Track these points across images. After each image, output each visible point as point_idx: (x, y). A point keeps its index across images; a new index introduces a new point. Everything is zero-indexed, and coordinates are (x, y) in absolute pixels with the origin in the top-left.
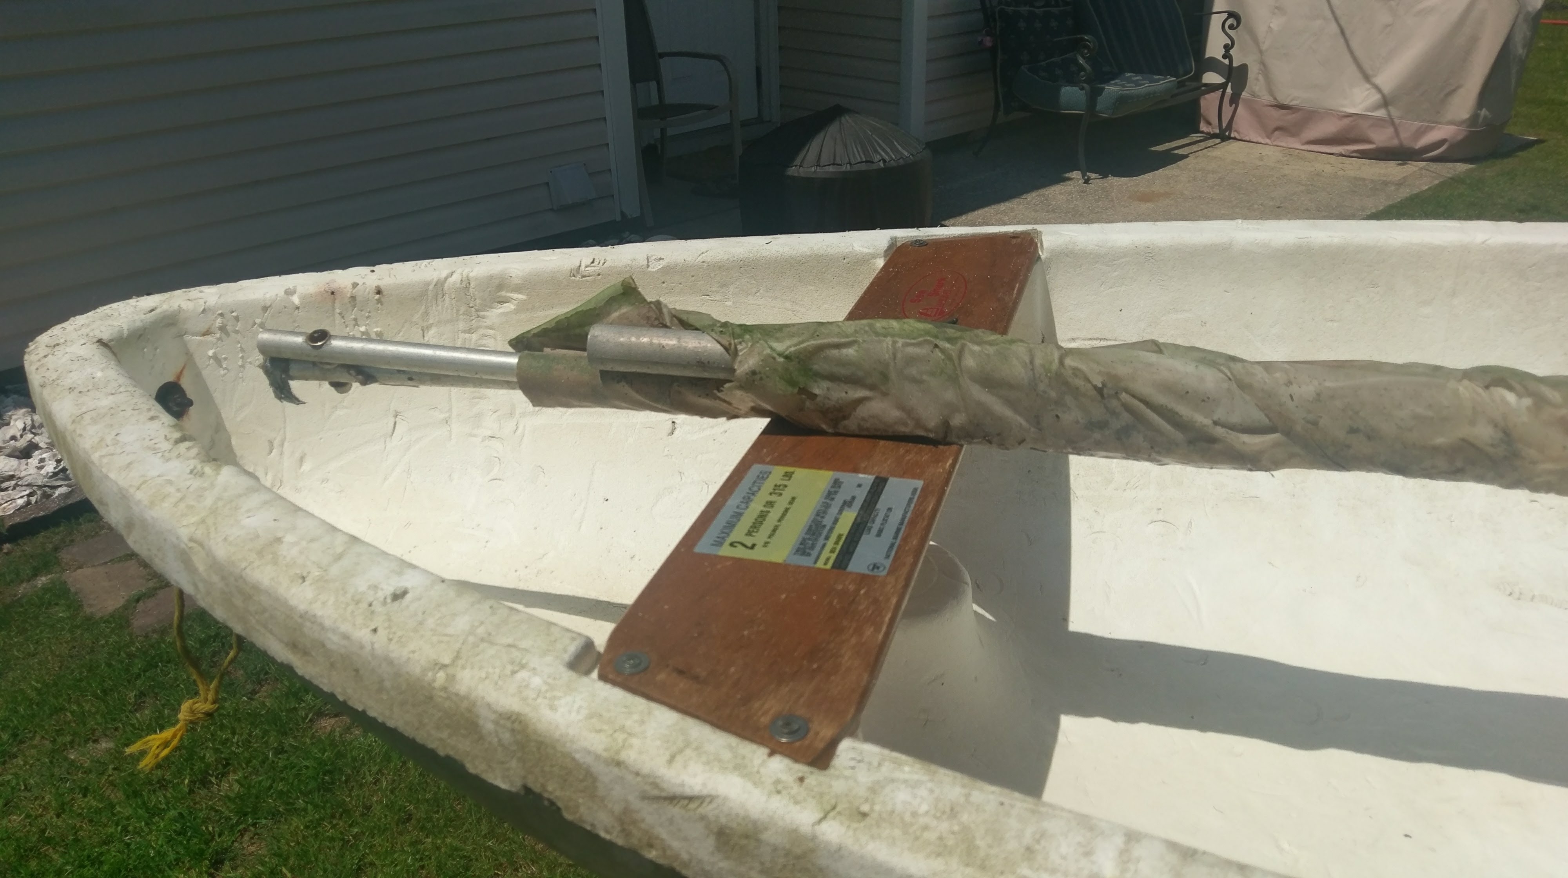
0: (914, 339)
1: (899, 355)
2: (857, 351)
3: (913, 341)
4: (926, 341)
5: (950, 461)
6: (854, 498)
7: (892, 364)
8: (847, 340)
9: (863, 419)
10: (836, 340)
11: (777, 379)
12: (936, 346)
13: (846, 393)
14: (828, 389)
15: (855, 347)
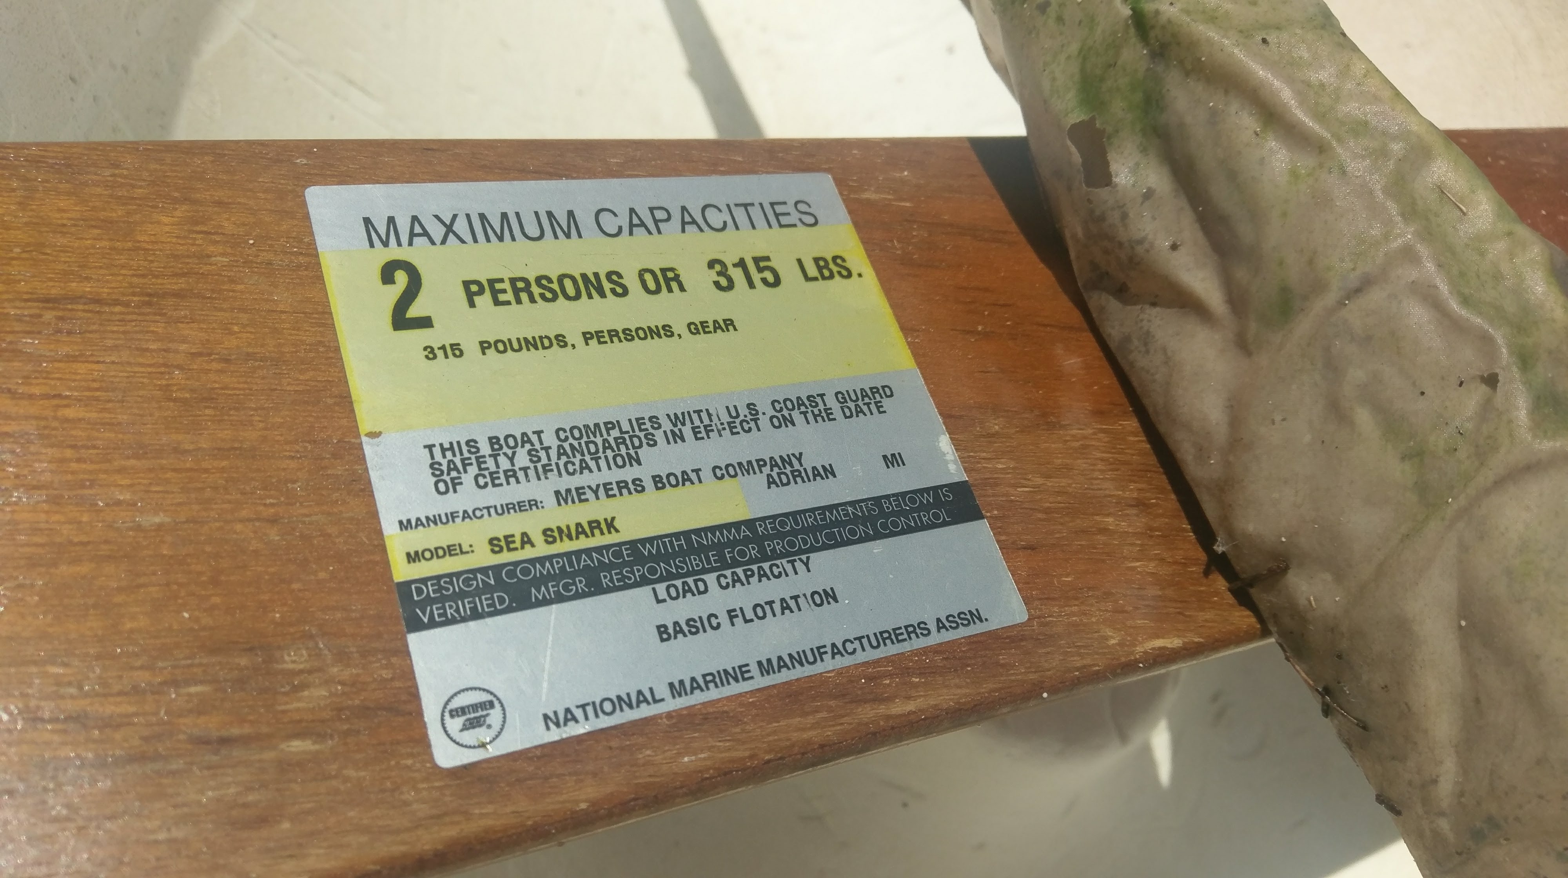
0: (1465, 301)
1: (1376, 297)
2: (1294, 174)
3: (1454, 305)
4: (1486, 339)
5: (1174, 643)
6: (829, 472)
7: (1331, 298)
8: (1309, 122)
9: (1147, 338)
10: (1286, 95)
11: (1074, 48)
12: (1491, 381)
13: (1174, 247)
14: (1149, 195)
15: (1306, 162)
